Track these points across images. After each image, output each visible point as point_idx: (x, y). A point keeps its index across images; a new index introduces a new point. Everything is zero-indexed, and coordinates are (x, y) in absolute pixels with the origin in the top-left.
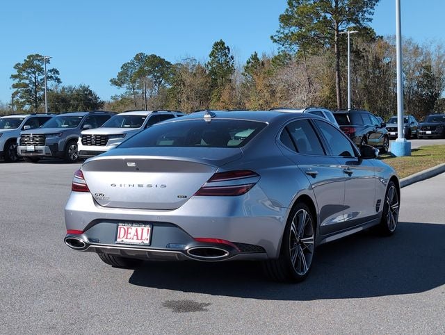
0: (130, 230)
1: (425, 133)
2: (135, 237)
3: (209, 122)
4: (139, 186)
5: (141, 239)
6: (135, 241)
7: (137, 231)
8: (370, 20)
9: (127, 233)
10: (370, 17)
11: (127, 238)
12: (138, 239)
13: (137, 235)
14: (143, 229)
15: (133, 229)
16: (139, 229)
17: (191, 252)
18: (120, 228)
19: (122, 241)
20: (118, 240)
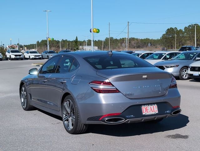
6: (151, 113)
9: (146, 110)
11: (147, 112)
13: (152, 110)
14: (153, 107)
17: (173, 114)
18: (143, 108)
19: (146, 114)
20: (143, 114)
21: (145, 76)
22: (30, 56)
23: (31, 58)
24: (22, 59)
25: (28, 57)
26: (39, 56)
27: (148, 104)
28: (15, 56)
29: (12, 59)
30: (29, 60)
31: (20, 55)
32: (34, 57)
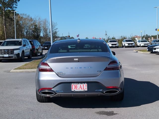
0: (77, 86)
1: (45, 48)
2: (80, 88)
3: (79, 43)
4: (80, 68)
5: (83, 89)
6: (80, 90)
7: (80, 86)
8: (16, 8)
10: (16, 6)
11: (76, 89)
12: (81, 89)
13: (81, 88)
14: (83, 85)
15: (79, 85)
16: (82, 85)
17: (105, 92)
18: (72, 85)
19: (74, 90)
20: (72, 90)
21: (77, 59)
22: (141, 44)
23: (141, 46)
24: (134, 47)
25: (139, 45)
26: (148, 44)
27: (78, 83)
28: (128, 44)
29: (126, 47)
30: (140, 47)
31: (132, 44)
32: (143, 45)
